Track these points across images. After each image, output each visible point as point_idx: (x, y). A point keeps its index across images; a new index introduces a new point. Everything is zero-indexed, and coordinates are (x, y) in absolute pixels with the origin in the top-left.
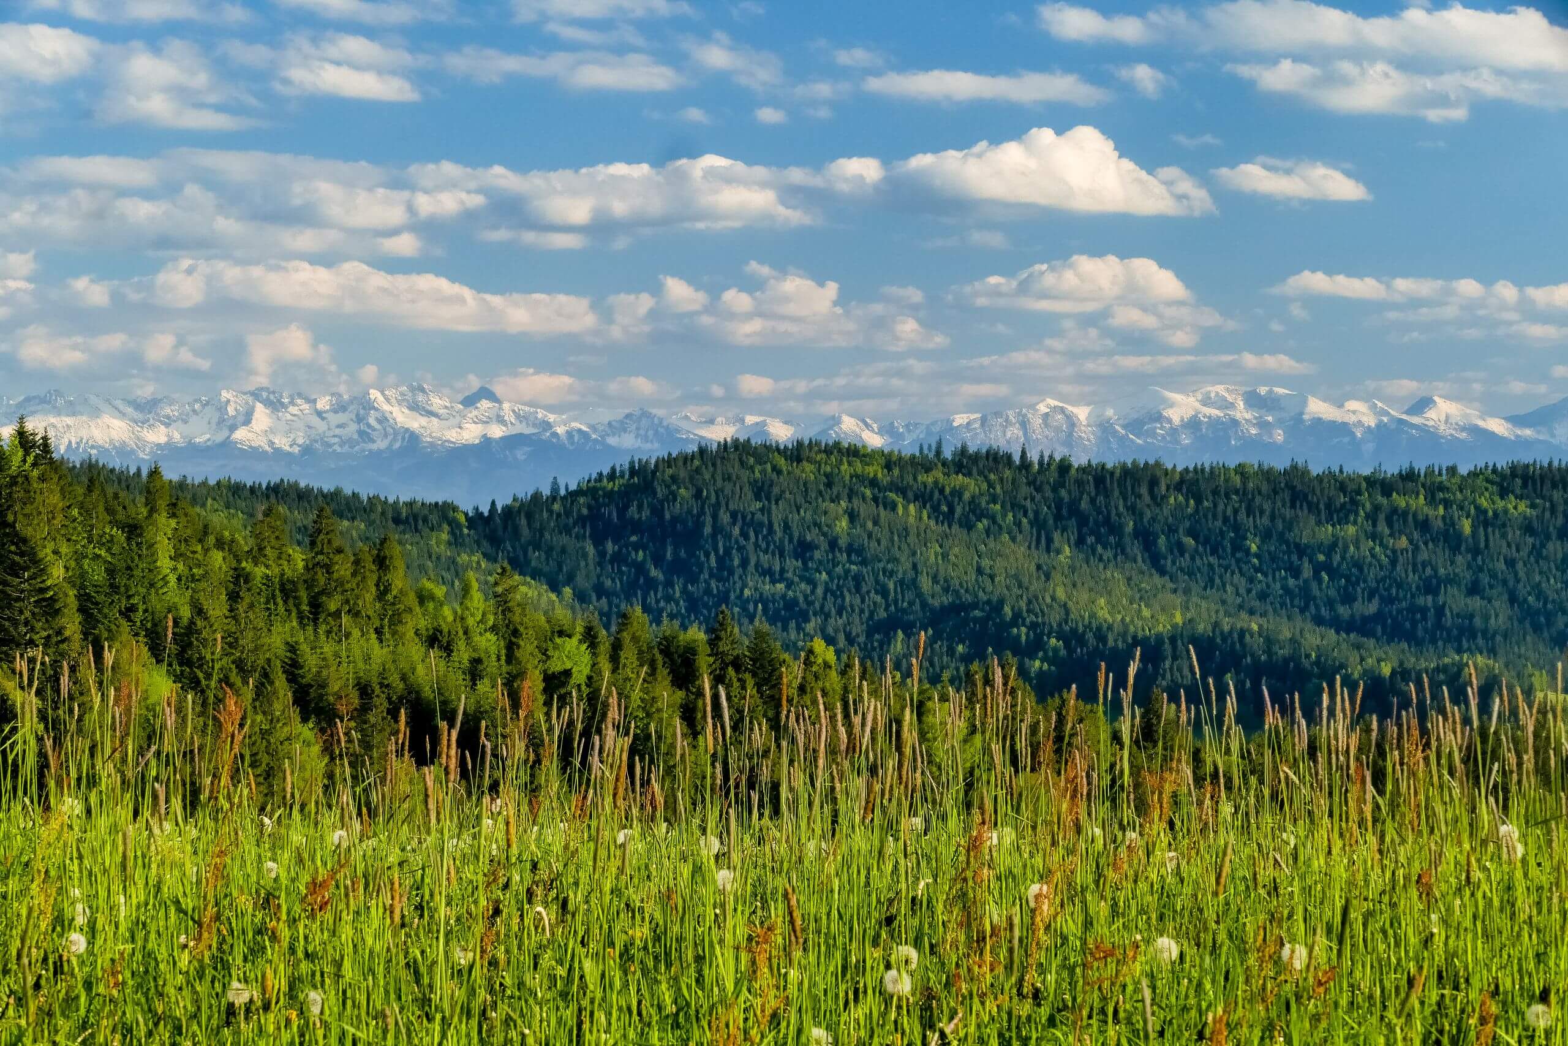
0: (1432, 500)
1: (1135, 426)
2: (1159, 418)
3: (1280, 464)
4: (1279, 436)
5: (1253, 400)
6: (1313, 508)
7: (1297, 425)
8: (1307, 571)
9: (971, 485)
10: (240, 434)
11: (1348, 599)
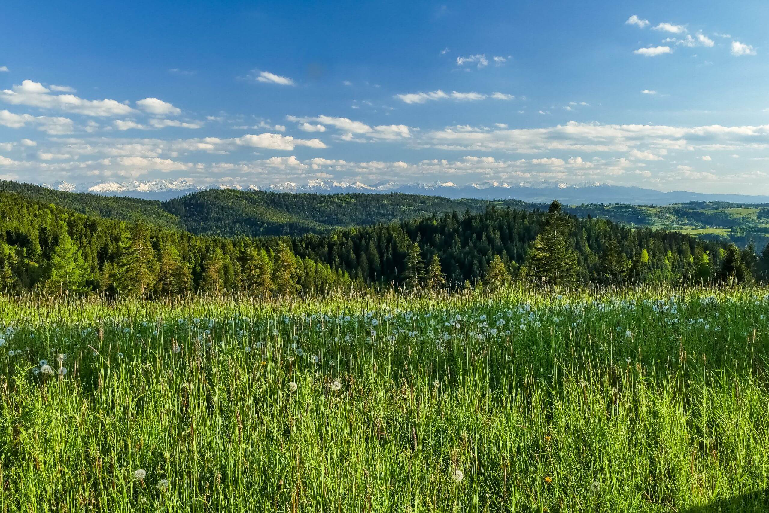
0: (338, 199)
1: (303, 187)
2: (307, 185)
3: (312, 193)
4: (329, 189)
5: (324, 182)
6: (317, 201)
7: (332, 187)
8: (315, 212)
9: (255, 197)
10: (138, 189)
11: (322, 217)
